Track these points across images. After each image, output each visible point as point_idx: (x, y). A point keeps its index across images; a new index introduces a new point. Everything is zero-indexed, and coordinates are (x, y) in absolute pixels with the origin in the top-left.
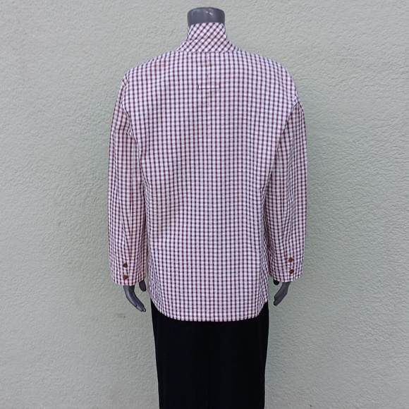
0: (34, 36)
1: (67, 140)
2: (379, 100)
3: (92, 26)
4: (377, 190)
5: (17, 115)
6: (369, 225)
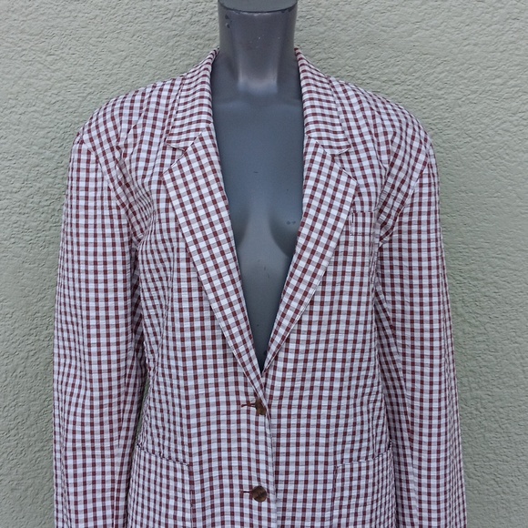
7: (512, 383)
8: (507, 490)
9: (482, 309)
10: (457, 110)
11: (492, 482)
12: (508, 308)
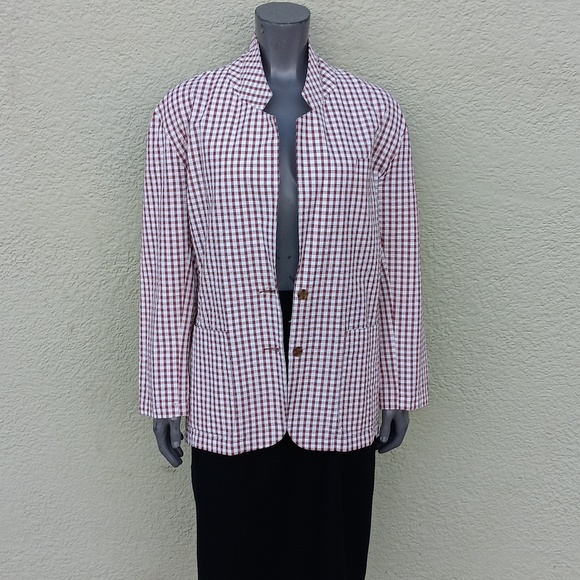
7: (472, 311)
8: (471, 398)
9: (449, 252)
10: (426, 99)
11: (459, 391)
12: (468, 253)
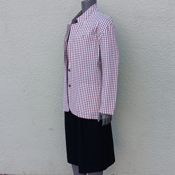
0: (10, 13)
1: (25, 56)
2: (156, 33)
3: (32, 8)
4: (158, 74)
5: (5, 46)
6: (155, 90)
